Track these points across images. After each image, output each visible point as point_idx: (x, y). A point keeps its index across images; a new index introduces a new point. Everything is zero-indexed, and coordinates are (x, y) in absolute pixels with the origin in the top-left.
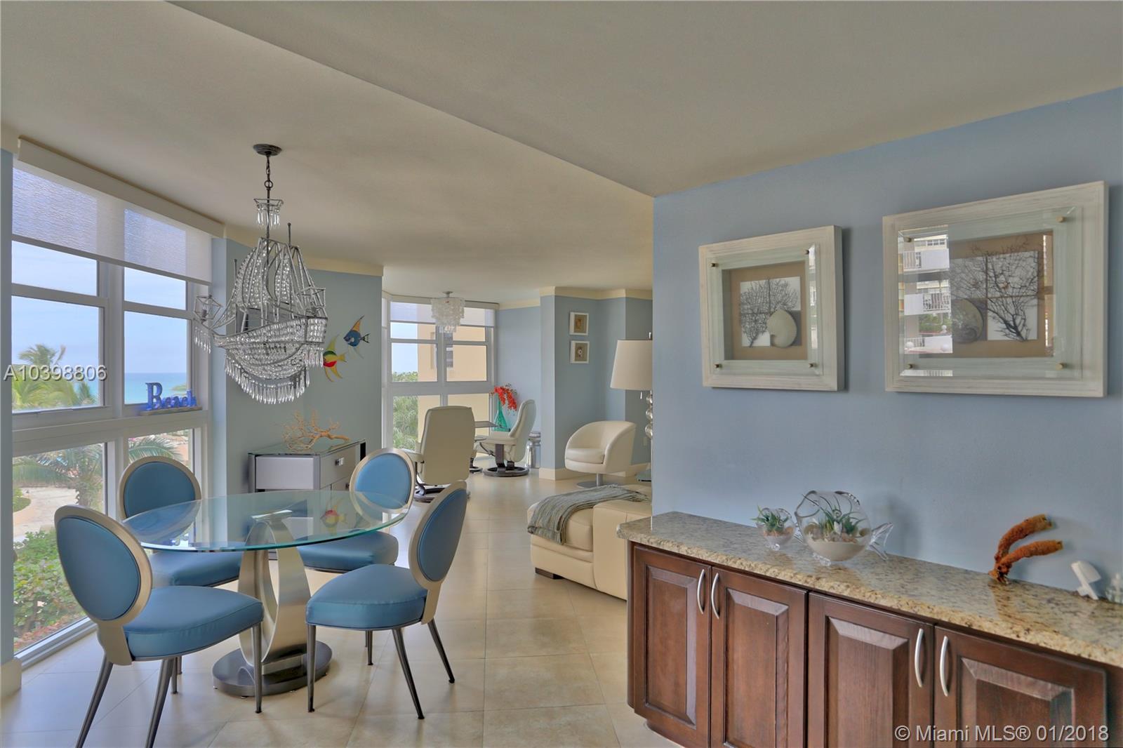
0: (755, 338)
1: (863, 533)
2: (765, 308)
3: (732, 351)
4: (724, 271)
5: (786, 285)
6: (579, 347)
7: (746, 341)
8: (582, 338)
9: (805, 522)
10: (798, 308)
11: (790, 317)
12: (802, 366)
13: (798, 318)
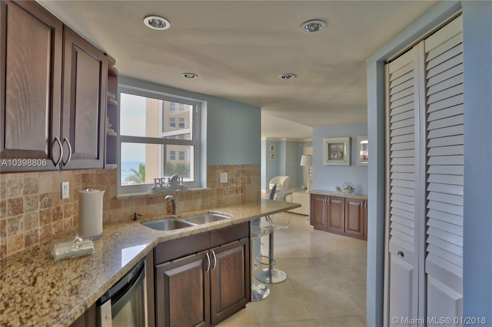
0: (334, 156)
1: (354, 189)
2: (336, 151)
3: (330, 158)
4: (328, 144)
5: (340, 147)
6: (272, 155)
7: (332, 157)
8: (273, 152)
9: (344, 187)
10: (342, 151)
11: (341, 152)
12: (343, 161)
13: (342, 153)
